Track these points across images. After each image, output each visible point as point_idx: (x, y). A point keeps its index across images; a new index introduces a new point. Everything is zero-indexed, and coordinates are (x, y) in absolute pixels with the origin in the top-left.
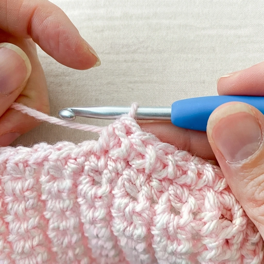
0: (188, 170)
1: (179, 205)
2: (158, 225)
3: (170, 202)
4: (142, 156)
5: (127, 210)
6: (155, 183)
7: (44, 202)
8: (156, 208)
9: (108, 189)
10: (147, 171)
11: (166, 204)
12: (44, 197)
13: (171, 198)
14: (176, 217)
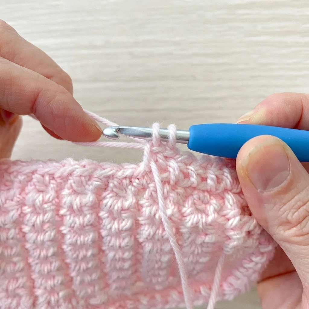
0: (207, 178)
1: (203, 206)
3: (195, 205)
6: (180, 190)
7: (62, 216)
10: (172, 182)
11: (191, 206)
12: (62, 212)
13: (196, 201)
14: (203, 216)
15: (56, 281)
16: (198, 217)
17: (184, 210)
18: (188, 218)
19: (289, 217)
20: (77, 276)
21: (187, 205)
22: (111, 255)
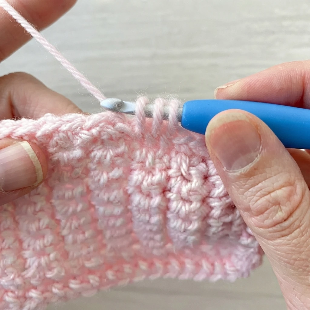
15: (45, 241)
20: (69, 234)
22: (101, 209)
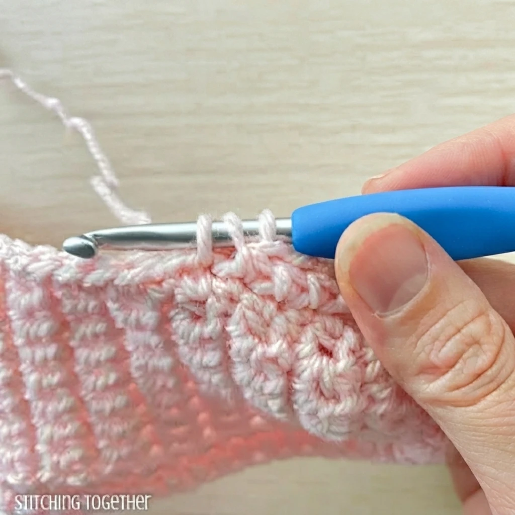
0: (339, 294)
1: (332, 342)
2: (306, 375)
3: (318, 339)
4: (268, 278)
5: (254, 356)
8: (297, 350)
9: (219, 326)
10: (278, 298)
11: (311, 341)
13: (318, 333)
14: (331, 361)
16: (321, 361)
17: (299, 347)
18: (305, 362)
19: (433, 358)
21: (303, 339)
